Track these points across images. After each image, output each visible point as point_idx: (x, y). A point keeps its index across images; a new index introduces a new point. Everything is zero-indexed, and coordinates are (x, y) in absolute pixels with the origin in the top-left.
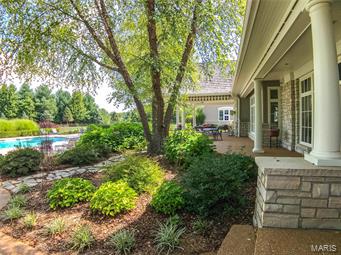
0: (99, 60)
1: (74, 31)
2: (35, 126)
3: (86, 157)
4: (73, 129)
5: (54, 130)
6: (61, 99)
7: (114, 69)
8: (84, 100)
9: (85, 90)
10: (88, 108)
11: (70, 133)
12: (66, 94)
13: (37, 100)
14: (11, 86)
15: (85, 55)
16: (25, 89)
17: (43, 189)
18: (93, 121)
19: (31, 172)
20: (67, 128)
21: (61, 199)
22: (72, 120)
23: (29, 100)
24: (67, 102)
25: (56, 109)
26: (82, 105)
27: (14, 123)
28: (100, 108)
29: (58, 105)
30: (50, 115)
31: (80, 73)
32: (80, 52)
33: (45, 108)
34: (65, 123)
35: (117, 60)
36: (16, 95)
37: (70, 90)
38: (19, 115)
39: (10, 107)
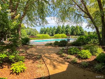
0: (83, 15)
1: (75, 8)
2: (66, 36)
3: (79, 44)
4: (76, 37)
5: (71, 37)
6: (72, 28)
7: (88, 17)
8: (79, 28)
9: (79, 25)
10: (81, 30)
11: (75, 38)
12: (74, 27)
13: (66, 29)
14: (60, 26)
15: (78, 14)
16: (63, 26)
17: (67, 49)
18: (82, 34)
19: (65, 46)
20: (74, 37)
21: (71, 52)
22: (76, 34)
23: (64, 29)
24: (74, 29)
25: (71, 31)
26: (79, 30)
27: (61, 35)
28: (84, 30)
29: (72, 30)
30: (69, 33)
31: (77, 20)
32: (77, 14)
33: (68, 31)
34: (73, 35)
35: (88, 14)
36: (61, 28)
37: (75, 25)
38: (62, 33)
39: (60, 31)
